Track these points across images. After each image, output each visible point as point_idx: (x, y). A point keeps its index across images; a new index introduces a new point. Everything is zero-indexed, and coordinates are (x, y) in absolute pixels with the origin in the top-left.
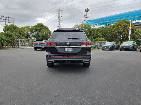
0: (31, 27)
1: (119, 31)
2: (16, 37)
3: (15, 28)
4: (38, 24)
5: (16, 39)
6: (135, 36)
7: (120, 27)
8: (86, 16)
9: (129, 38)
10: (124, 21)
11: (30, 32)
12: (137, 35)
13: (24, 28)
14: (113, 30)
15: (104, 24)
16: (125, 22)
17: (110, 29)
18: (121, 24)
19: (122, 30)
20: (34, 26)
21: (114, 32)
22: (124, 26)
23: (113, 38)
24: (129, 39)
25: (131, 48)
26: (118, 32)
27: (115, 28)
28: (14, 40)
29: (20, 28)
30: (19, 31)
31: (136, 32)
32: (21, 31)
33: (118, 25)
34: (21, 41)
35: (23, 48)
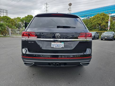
0: (22, 18)
1: (99, 22)
2: (6, 27)
3: (8, 19)
4: (28, 15)
5: (7, 29)
6: (112, 27)
7: (99, 19)
8: (69, 10)
9: (109, 28)
10: (102, 14)
11: (21, 23)
12: (113, 26)
13: (16, 19)
14: (93, 22)
15: (85, 16)
16: (104, 15)
17: (90, 20)
18: (100, 16)
19: (101, 22)
20: (25, 17)
21: (94, 24)
22: (103, 18)
23: (93, 28)
24: (109, 30)
25: (112, 37)
26: (97, 24)
27: (95, 20)
28: (5, 29)
29: (12, 19)
30: (12, 21)
31: (112, 23)
32: (13, 21)
33: (98, 17)
34: (11, 30)
35: (13, 37)
